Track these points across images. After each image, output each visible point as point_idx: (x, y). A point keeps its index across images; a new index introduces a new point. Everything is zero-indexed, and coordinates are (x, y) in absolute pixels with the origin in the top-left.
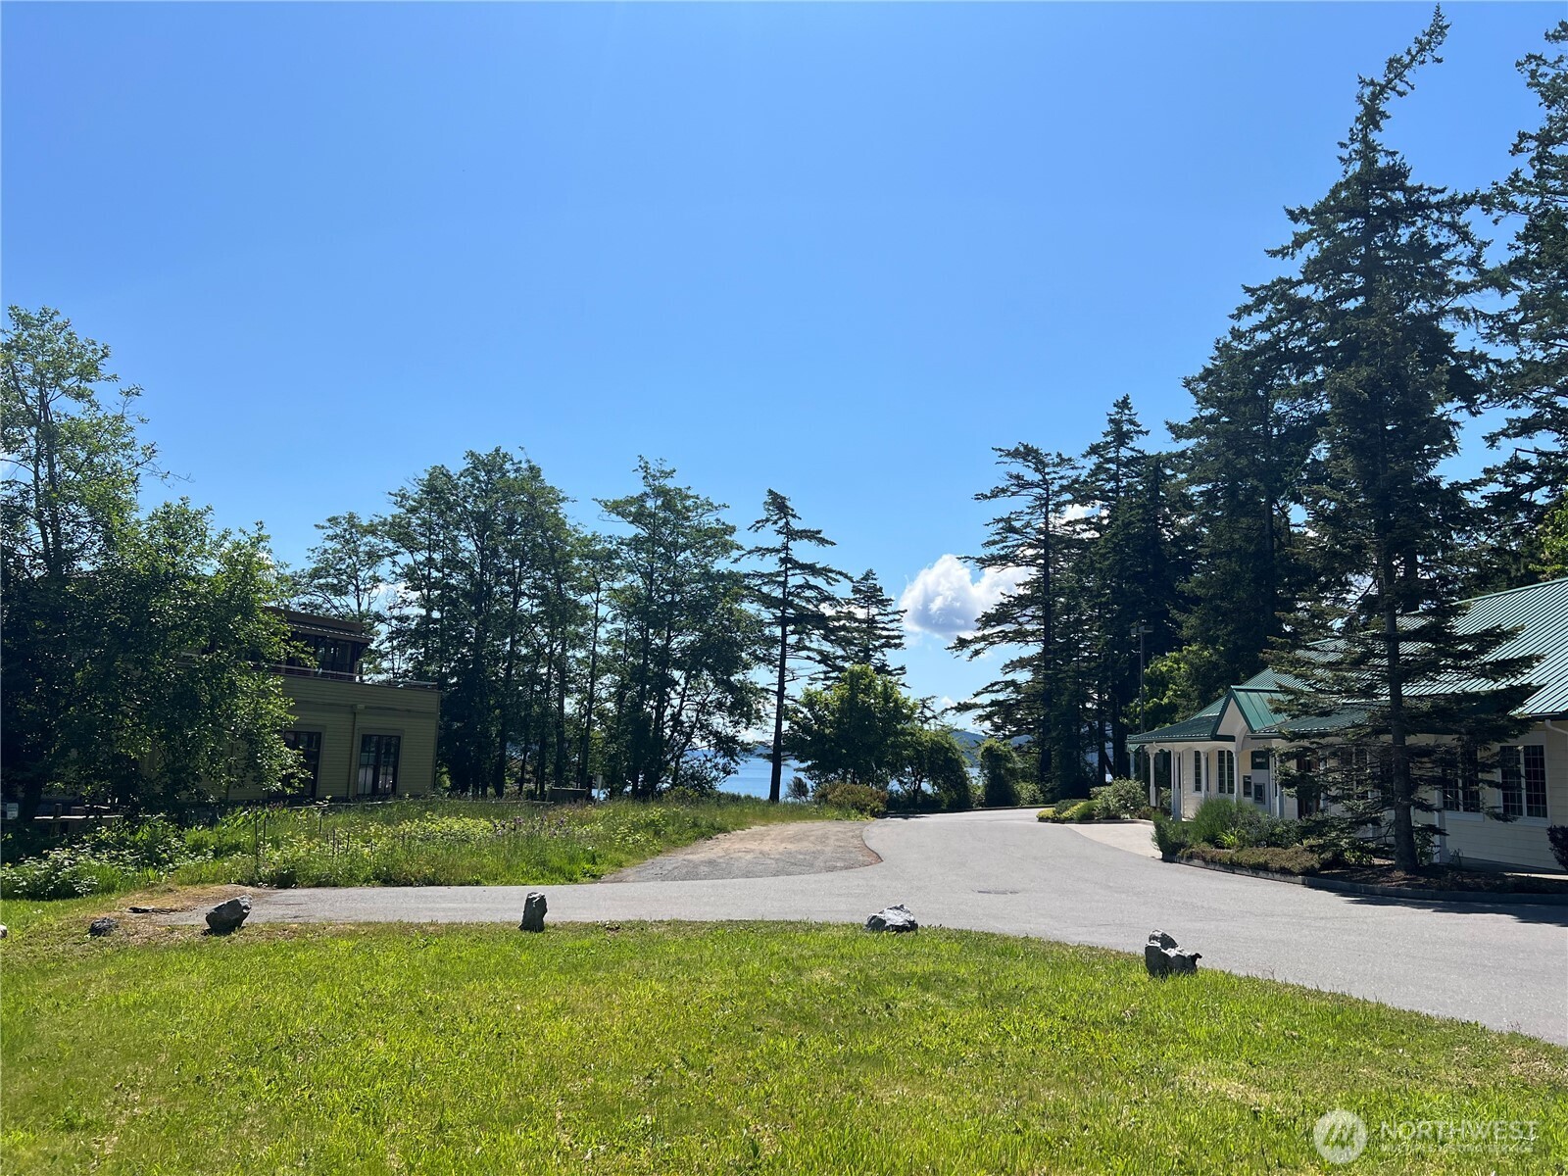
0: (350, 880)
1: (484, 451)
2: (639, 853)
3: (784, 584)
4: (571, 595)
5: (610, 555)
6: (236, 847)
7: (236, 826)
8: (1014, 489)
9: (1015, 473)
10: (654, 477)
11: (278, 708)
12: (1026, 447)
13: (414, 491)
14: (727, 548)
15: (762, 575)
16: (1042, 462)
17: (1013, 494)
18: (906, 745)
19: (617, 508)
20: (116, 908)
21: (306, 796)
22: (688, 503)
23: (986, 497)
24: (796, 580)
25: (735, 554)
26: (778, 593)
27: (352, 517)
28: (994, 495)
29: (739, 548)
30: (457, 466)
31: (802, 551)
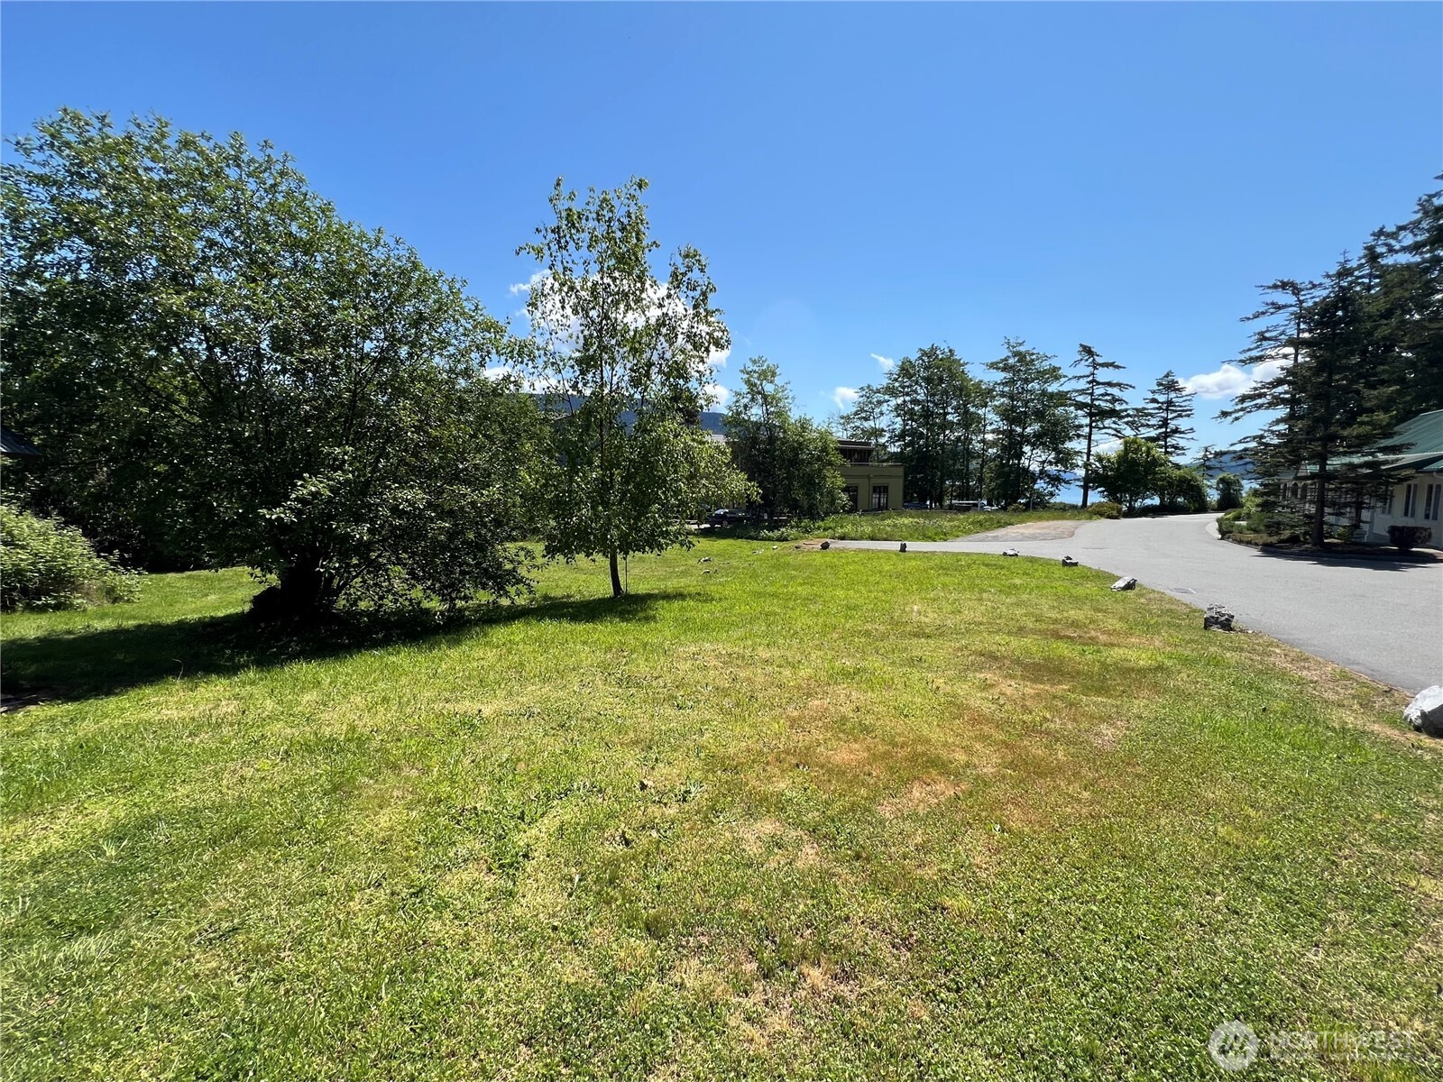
0: (861, 538)
1: (927, 348)
2: (969, 532)
3: (1092, 394)
4: (972, 410)
5: (990, 391)
6: (830, 528)
7: (829, 521)
8: (1272, 310)
9: (1269, 301)
10: (1014, 347)
11: (840, 482)
12: (1282, 282)
13: (896, 370)
14: (1057, 378)
15: (1077, 391)
16: (1297, 289)
17: (1272, 314)
18: (1163, 479)
19: (993, 366)
20: (800, 543)
21: (852, 510)
22: (1034, 357)
23: (1249, 319)
24: (1099, 391)
25: (1063, 380)
26: (1088, 400)
27: (869, 387)
28: (1256, 316)
29: (1065, 376)
30: (914, 356)
31: (1103, 375)
